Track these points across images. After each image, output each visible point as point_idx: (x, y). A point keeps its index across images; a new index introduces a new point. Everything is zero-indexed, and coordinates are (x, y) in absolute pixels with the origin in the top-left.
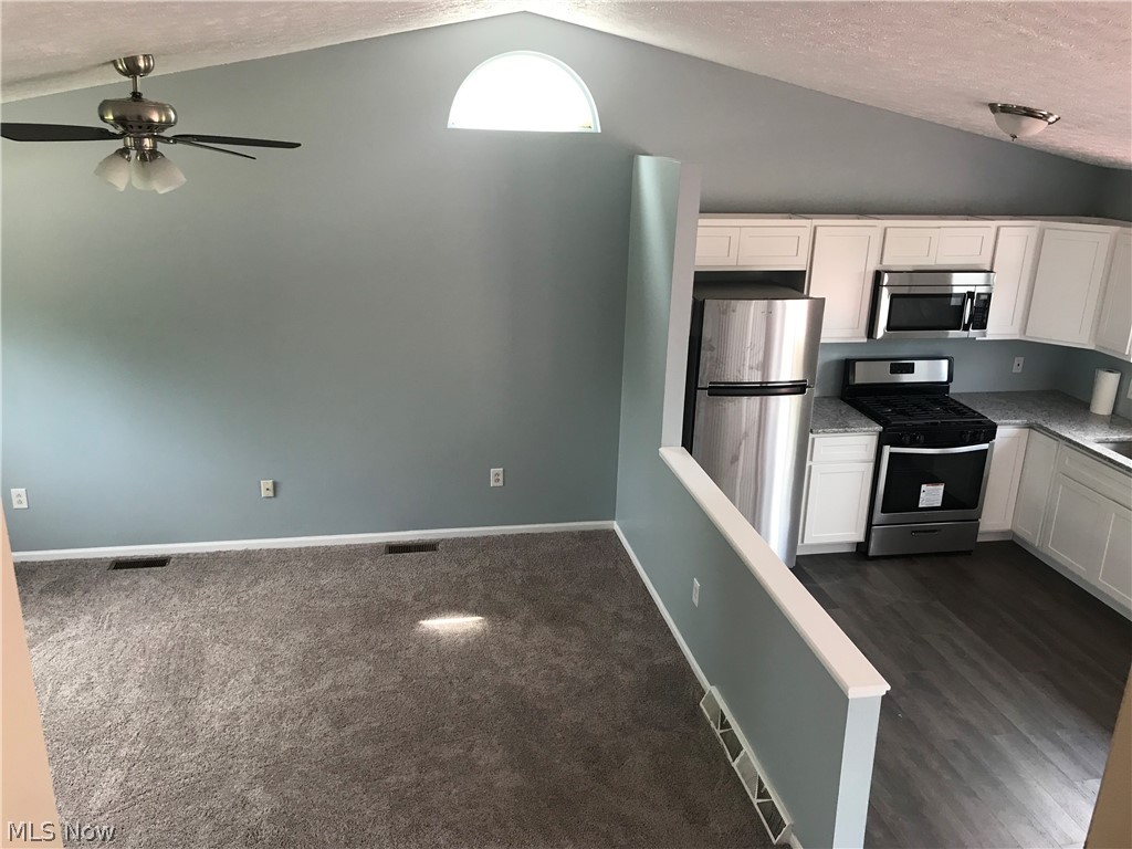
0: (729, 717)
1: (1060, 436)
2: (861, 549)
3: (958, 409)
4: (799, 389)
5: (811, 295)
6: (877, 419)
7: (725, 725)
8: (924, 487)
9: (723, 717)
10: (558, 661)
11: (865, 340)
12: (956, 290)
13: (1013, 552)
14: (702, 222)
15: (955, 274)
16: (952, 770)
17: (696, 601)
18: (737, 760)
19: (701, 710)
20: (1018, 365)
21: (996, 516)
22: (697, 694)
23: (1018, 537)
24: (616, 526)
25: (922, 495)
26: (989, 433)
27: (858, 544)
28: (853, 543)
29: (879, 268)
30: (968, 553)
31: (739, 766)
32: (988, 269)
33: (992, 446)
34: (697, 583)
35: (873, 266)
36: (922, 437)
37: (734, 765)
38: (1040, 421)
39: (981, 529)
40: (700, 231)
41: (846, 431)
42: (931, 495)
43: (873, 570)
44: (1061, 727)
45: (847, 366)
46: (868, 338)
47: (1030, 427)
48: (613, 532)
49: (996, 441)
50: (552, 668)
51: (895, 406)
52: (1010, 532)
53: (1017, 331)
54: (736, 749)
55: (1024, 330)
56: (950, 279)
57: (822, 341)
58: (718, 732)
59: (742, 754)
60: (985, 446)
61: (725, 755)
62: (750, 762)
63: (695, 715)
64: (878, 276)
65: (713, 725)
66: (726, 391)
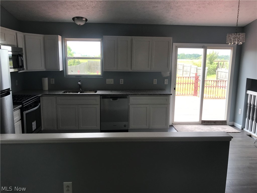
1: (55, 94)
42: (34, 125)
55: (27, 68)
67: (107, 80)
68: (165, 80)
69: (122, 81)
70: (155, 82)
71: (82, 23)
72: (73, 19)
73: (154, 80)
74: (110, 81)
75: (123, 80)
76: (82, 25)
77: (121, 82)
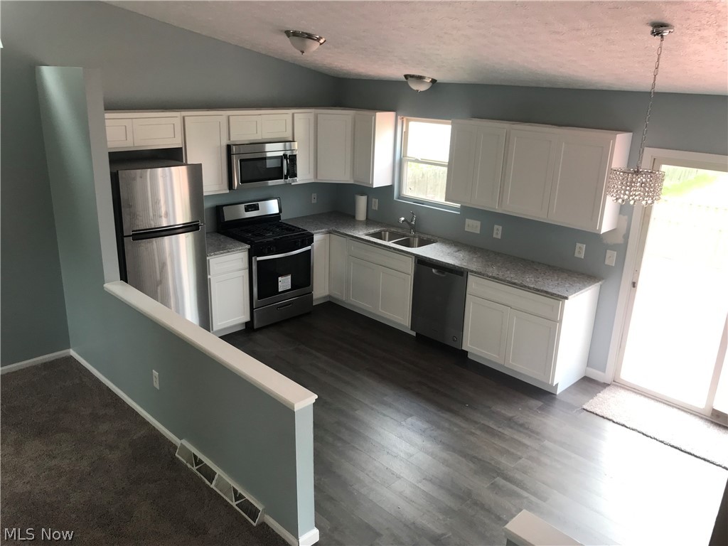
0: (200, 456)
1: (347, 235)
2: (249, 326)
3: (289, 228)
4: (194, 228)
5: (189, 163)
6: (245, 241)
7: (198, 462)
8: (280, 279)
9: (195, 457)
10: (54, 462)
11: (228, 191)
12: (269, 155)
13: (332, 307)
14: (107, 115)
15: (267, 145)
16: (340, 439)
17: (157, 385)
18: (214, 482)
19: (178, 459)
20: (314, 198)
21: (321, 289)
22: (171, 450)
23: (333, 298)
24: (72, 352)
25: (279, 283)
26: (309, 239)
27: (247, 323)
28: (243, 323)
29: (229, 143)
30: (308, 314)
31: (216, 486)
32: (291, 140)
33: (313, 247)
34: (155, 373)
35: (225, 142)
36: (274, 248)
37: (213, 486)
38: (334, 228)
39: (314, 297)
40: (107, 122)
41: (229, 252)
42: (285, 283)
43: (258, 337)
44: (386, 395)
45: (218, 211)
46: (229, 189)
47: (329, 232)
48: (71, 357)
49: (315, 243)
50: (50, 469)
51: (253, 232)
52: (329, 296)
53: (312, 177)
54: (210, 475)
55: (316, 175)
56: (264, 148)
57: (204, 194)
58: (194, 469)
59: (216, 477)
60: (309, 248)
61: (204, 482)
62: (224, 480)
63: (174, 463)
64: (229, 147)
65: (189, 466)
66: (143, 236)
67: (468, 221)
68: (609, 253)
69: (497, 229)
70: (581, 251)
71: (422, 88)
72: (406, 76)
73: (578, 245)
74: (473, 226)
75: (500, 228)
76: (422, 90)
77: (495, 232)
